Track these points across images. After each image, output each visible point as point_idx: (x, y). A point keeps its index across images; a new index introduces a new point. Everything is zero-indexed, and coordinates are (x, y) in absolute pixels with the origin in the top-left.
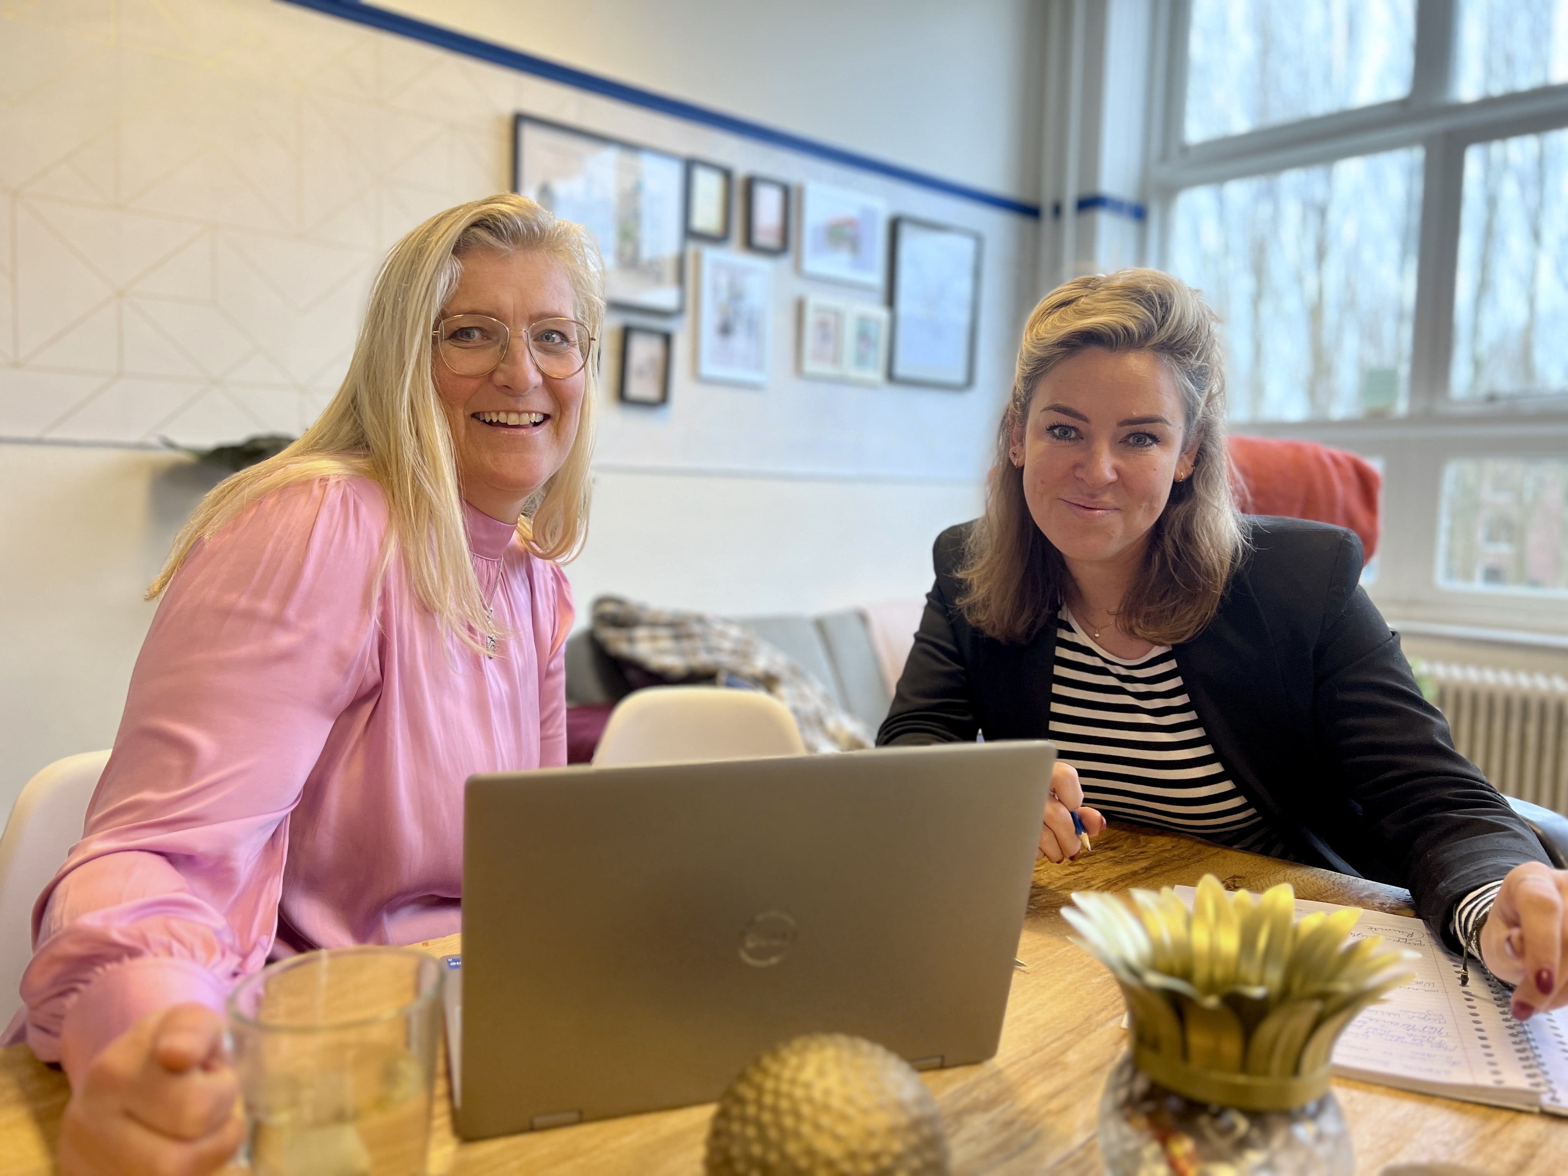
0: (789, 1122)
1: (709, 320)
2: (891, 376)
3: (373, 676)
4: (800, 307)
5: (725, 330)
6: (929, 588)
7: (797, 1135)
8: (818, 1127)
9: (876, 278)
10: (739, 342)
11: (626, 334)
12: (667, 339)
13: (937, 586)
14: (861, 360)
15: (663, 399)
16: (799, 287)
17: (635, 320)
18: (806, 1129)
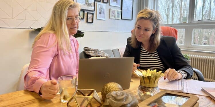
0: (109, 88)
1: (98, 12)
2: (121, 19)
3: (57, 53)
4: (110, 9)
5: (100, 13)
6: (126, 45)
7: (110, 89)
8: (111, 88)
9: (120, 6)
10: (102, 14)
11: (88, 13)
12: (93, 14)
13: (127, 44)
14: (118, 17)
15: (93, 22)
16: (110, 7)
17: (89, 12)
18: (110, 88)
